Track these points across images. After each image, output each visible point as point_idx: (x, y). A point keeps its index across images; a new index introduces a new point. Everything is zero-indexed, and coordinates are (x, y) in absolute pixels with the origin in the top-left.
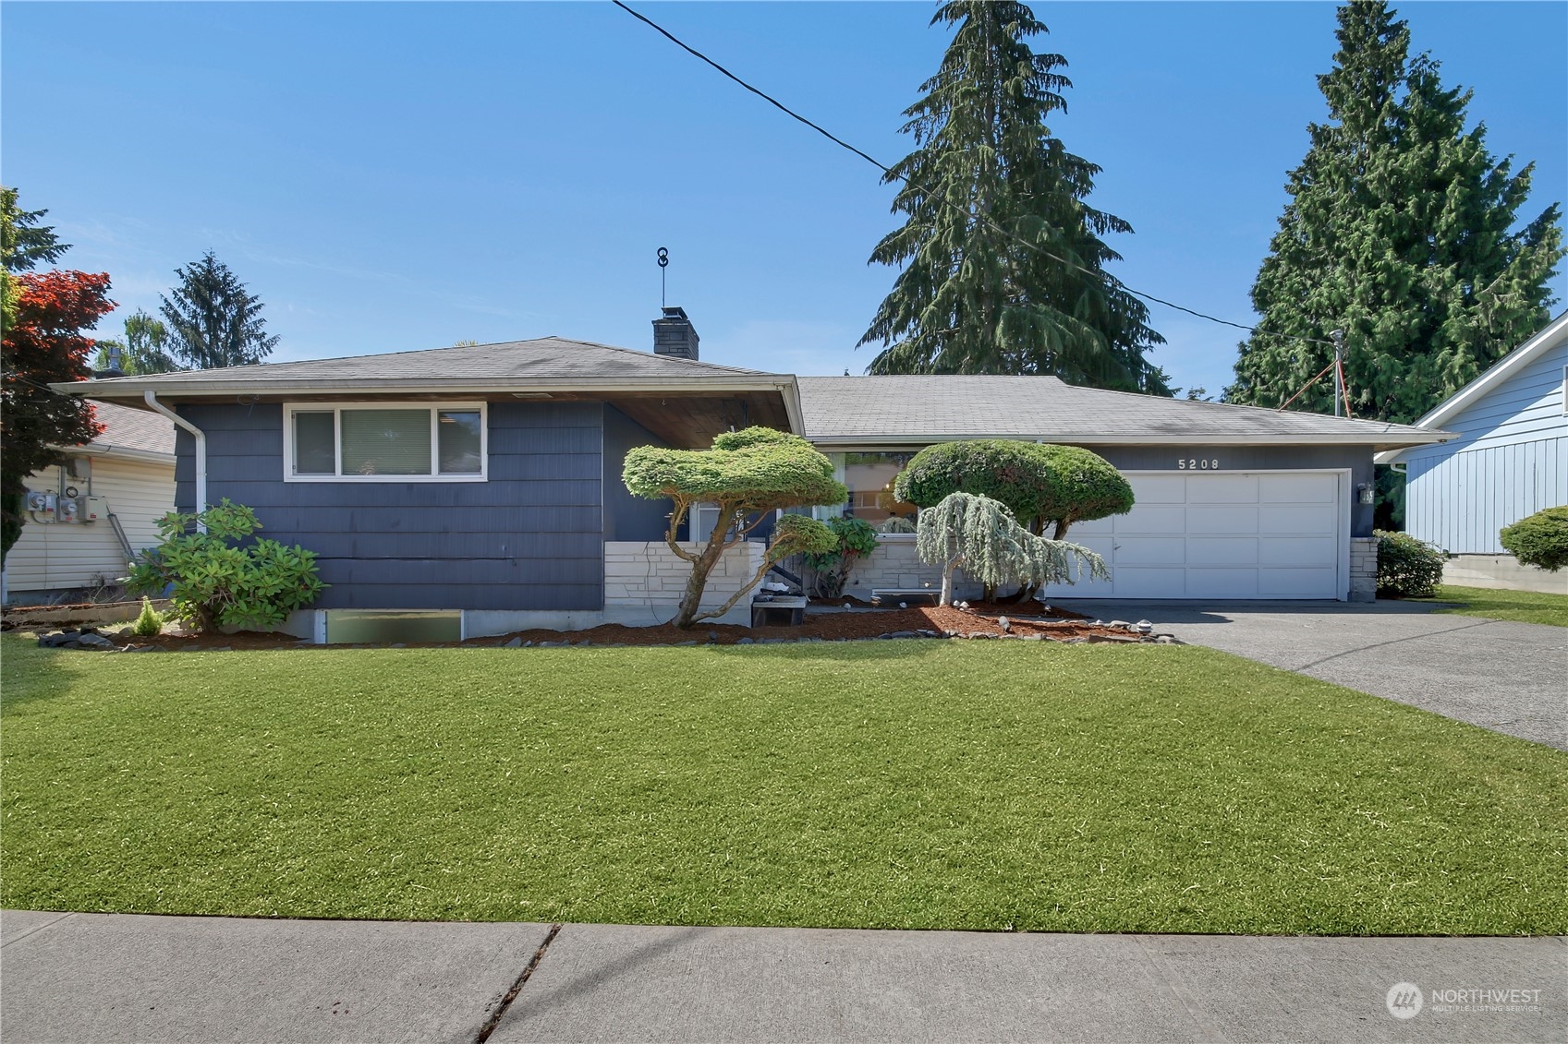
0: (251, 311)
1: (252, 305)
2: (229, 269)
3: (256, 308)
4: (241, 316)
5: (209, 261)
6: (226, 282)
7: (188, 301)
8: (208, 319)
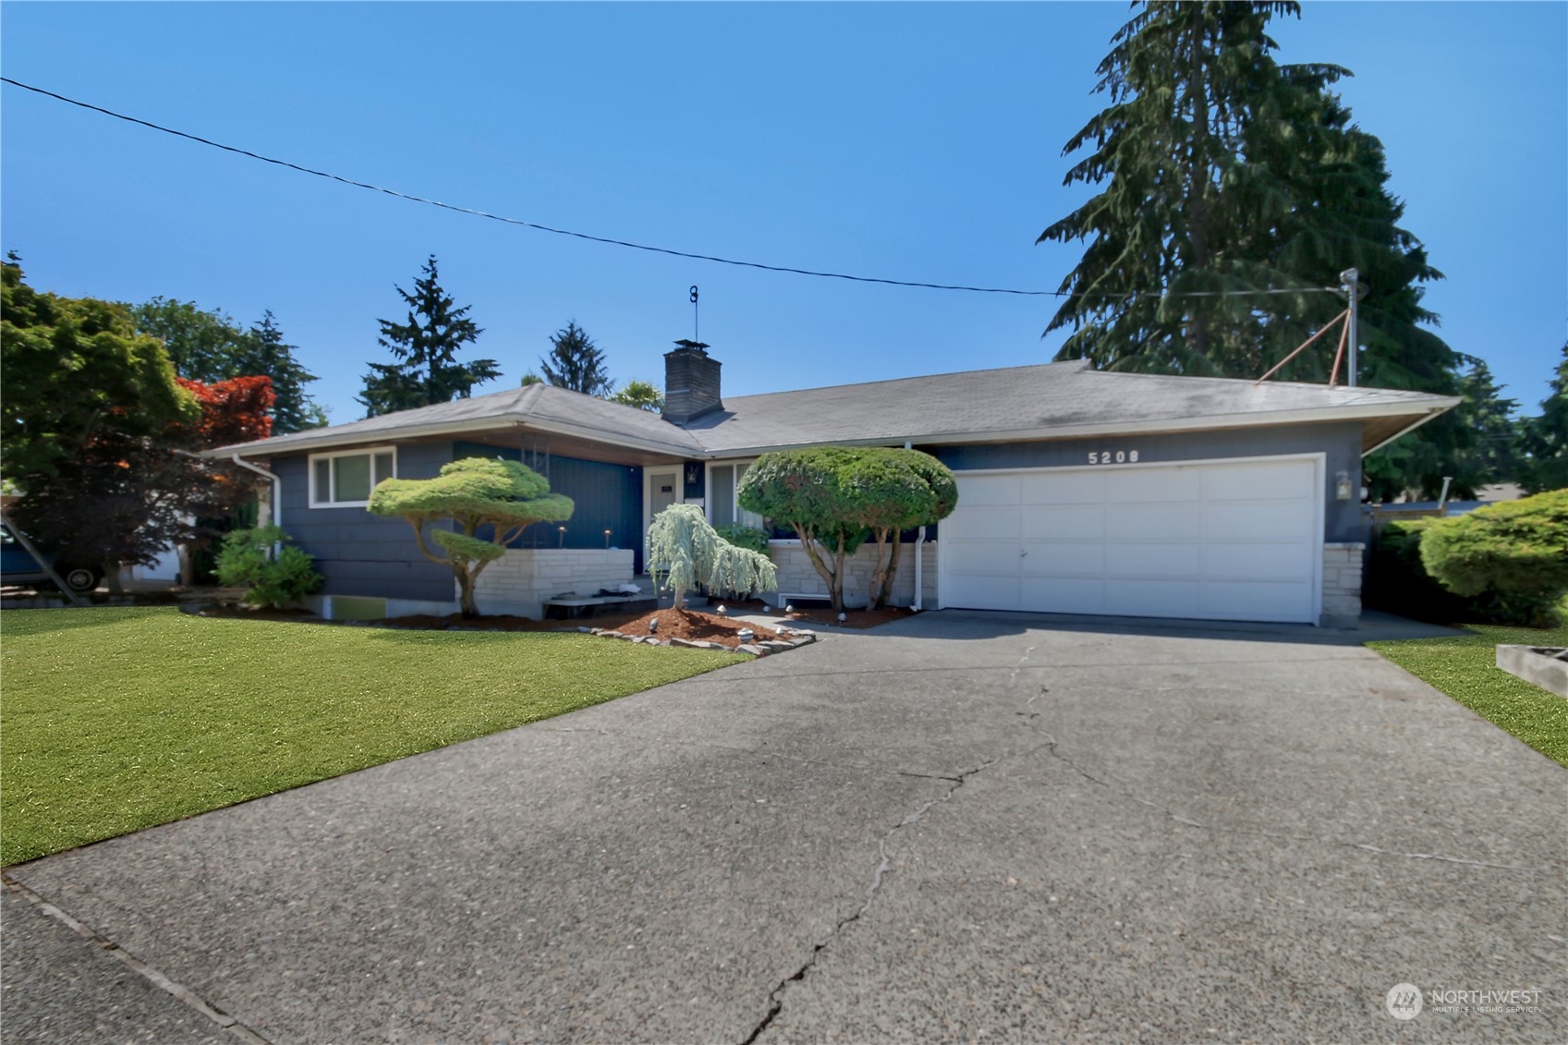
0: (598, 362)
1: (599, 356)
2: (584, 331)
3: (602, 358)
4: (592, 367)
5: (572, 326)
6: (582, 342)
7: (558, 359)
8: (570, 371)
